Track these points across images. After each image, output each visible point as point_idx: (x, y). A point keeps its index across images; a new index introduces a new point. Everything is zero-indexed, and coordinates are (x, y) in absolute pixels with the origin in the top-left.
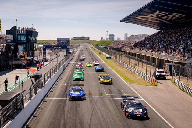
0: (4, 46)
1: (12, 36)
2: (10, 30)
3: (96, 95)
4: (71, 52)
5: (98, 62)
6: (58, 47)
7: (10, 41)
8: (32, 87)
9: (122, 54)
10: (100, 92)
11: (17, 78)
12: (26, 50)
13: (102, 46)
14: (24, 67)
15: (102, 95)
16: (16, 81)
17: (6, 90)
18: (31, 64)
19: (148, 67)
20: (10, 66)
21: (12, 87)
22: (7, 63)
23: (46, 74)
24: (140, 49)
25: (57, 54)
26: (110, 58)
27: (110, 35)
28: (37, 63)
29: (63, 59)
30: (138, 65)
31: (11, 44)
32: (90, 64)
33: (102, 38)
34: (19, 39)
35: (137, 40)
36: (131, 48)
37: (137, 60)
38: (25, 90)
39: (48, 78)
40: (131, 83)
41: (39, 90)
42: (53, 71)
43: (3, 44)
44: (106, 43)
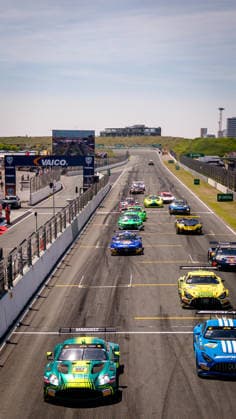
3: (182, 322)
4: (101, 176)
6: (54, 162)
13: (203, 155)
23: (16, 251)
25: (51, 185)
26: (230, 198)
27: (230, 120)
29: (71, 202)
33: (204, 131)
39: (22, 265)
42: (38, 241)
44: (217, 147)
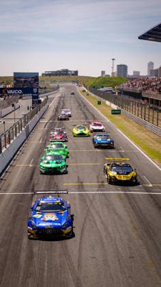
4: (42, 100)
5: (100, 125)
6: (15, 91)
9: (143, 103)
10: (100, 180)
13: (103, 87)
25: (13, 105)
26: (119, 112)
27: (119, 66)
29: (25, 115)
32: (83, 130)
33: (103, 72)
42: (5, 139)
44: (112, 82)
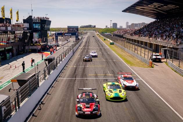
0: (21, 33)
1: (28, 24)
2: (27, 19)
3: (101, 76)
4: (80, 38)
6: (68, 34)
7: (26, 28)
8: (46, 69)
9: (124, 40)
10: (105, 73)
11: (33, 61)
12: (40, 36)
13: (106, 33)
14: (39, 51)
15: (106, 75)
16: (32, 64)
17: (24, 71)
18: (45, 49)
19: (146, 52)
20: (27, 50)
21: (29, 69)
22: (24, 48)
23: (58, 58)
24: (139, 36)
25: (67, 40)
26: (113, 44)
27: (113, 24)
28: (51, 48)
29: (72, 45)
30: (137, 49)
31: (27, 31)
33: (106, 26)
34: (35, 27)
35: (137, 28)
36: (131, 35)
37: (137, 45)
38: (40, 72)
39: (60, 61)
40: (131, 65)
41: (52, 72)
42: (64, 55)
43: (20, 32)
44: (110, 30)
